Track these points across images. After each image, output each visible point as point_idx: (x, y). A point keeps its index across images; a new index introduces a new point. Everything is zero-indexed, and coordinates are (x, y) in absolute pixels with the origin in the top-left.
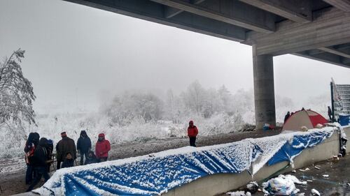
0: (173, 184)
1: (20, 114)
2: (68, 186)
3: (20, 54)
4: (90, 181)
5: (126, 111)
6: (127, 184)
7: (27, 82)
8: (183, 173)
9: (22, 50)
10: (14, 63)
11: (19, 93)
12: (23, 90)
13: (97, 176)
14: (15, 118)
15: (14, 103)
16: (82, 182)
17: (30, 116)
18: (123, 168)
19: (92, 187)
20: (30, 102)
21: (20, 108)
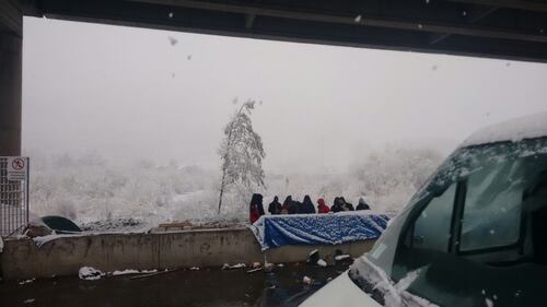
0: (348, 238)
1: (249, 175)
2: (266, 225)
3: (250, 105)
4: (281, 225)
5: (385, 174)
6: (307, 231)
7: (257, 137)
8: (358, 231)
9: (252, 100)
10: (244, 115)
11: (249, 149)
12: (253, 146)
13: (286, 222)
14: (244, 179)
15: (243, 161)
16: (276, 225)
17: (259, 176)
18: (306, 220)
19: (283, 229)
20: (259, 161)
21: (249, 167)
